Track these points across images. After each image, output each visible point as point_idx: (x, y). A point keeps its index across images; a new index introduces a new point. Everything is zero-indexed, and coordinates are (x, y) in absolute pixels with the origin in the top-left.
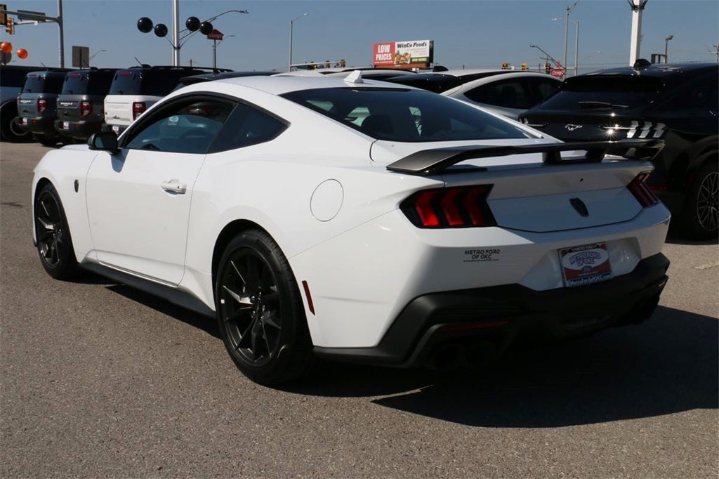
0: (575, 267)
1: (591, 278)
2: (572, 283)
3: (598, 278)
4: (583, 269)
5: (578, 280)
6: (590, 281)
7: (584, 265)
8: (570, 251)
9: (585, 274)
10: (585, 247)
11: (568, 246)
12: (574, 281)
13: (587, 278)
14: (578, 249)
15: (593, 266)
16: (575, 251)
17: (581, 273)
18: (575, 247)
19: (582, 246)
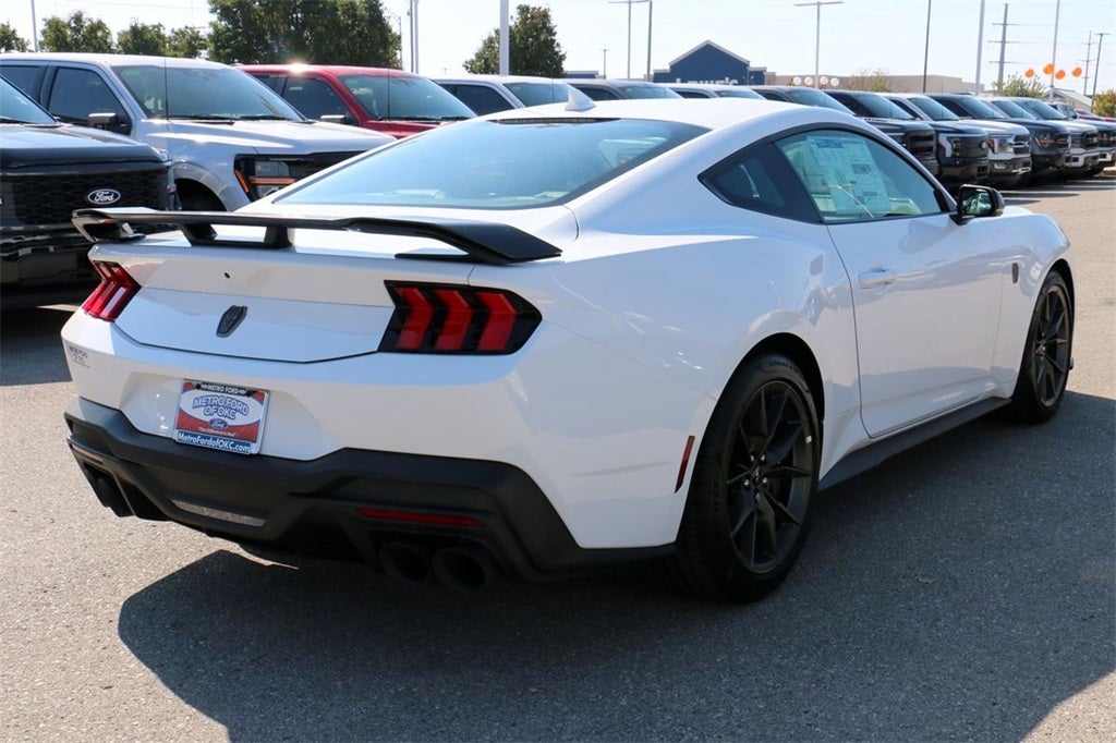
0: (199, 414)
1: (215, 439)
2: (182, 436)
3: (225, 445)
4: (212, 421)
5: (193, 436)
6: (211, 443)
7: (216, 416)
8: (198, 387)
9: (212, 431)
10: (225, 388)
11: (195, 378)
12: (186, 434)
13: (209, 438)
14: (210, 387)
15: (230, 422)
16: (206, 390)
17: (206, 428)
18: (207, 384)
19: (220, 385)
